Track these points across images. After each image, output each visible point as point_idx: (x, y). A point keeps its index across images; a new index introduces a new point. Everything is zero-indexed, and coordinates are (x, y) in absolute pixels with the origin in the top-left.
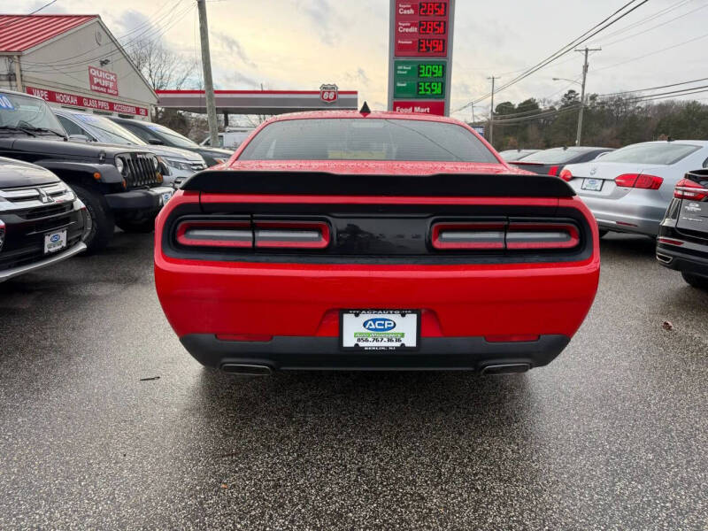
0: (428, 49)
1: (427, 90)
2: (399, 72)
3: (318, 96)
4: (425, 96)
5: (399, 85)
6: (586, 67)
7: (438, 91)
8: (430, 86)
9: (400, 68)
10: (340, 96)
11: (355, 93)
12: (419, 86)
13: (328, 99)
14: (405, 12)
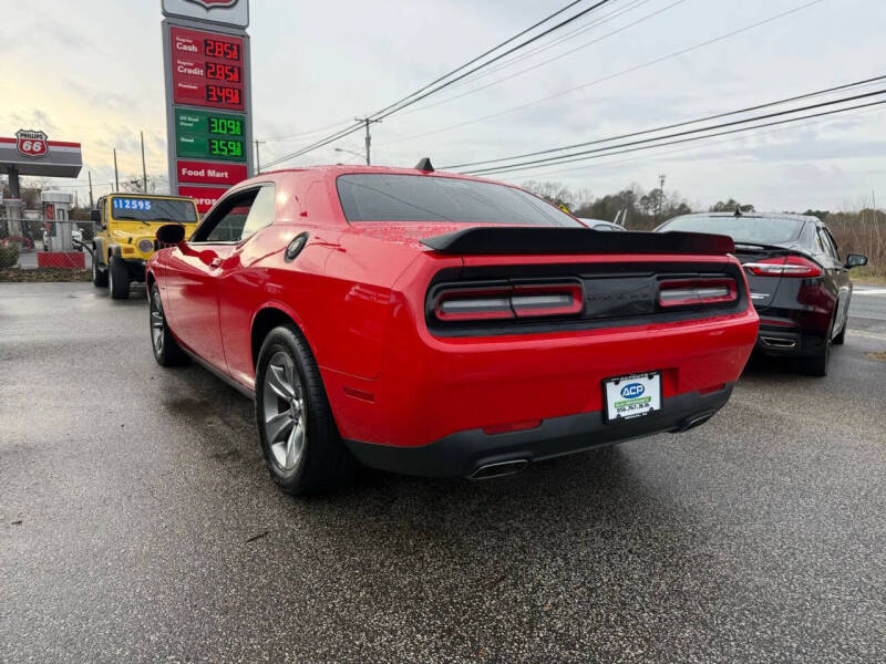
0: (220, 99)
1: (223, 150)
2: (182, 124)
3: (14, 146)
4: (220, 157)
5: (183, 140)
6: (368, 140)
7: (237, 152)
8: (226, 145)
9: (182, 118)
10: (52, 148)
11: (78, 145)
12: (211, 144)
13: (32, 151)
14: (185, 48)
